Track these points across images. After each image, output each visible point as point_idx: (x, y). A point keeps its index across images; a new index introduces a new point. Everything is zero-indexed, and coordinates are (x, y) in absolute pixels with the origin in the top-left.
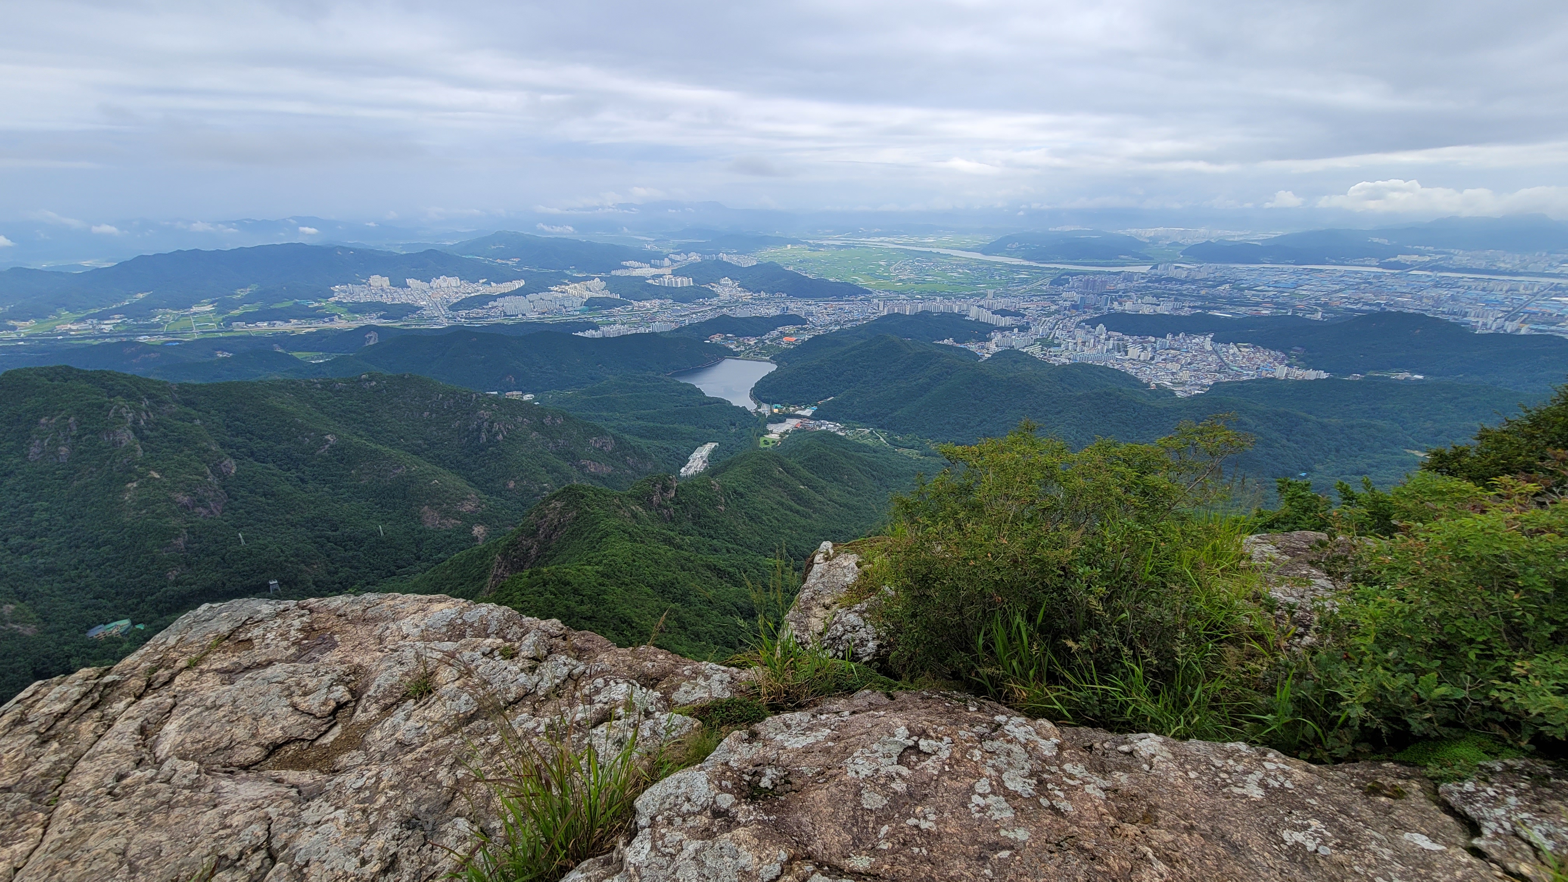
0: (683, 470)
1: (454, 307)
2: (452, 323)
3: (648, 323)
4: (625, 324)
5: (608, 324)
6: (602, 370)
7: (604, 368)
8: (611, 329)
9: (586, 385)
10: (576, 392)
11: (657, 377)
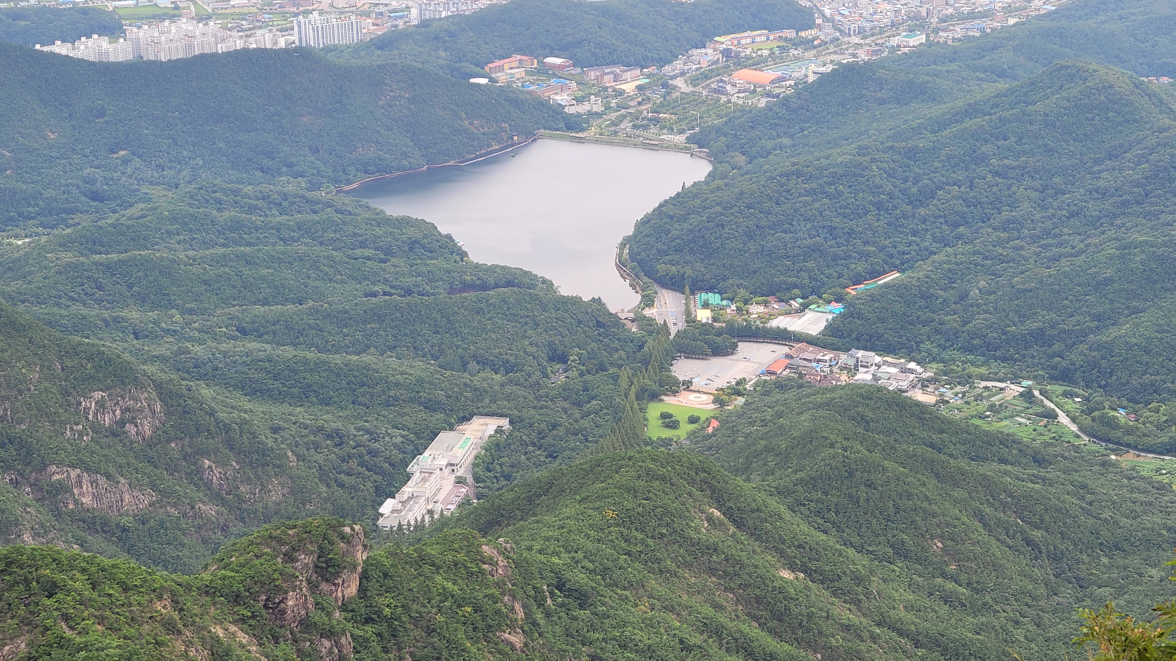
0: (387, 507)
3: (284, 16)
4: (209, 17)
5: (154, 17)
6: (129, 171)
7: (137, 162)
8: (162, 33)
9: (77, 218)
10: (44, 239)
11: (310, 195)
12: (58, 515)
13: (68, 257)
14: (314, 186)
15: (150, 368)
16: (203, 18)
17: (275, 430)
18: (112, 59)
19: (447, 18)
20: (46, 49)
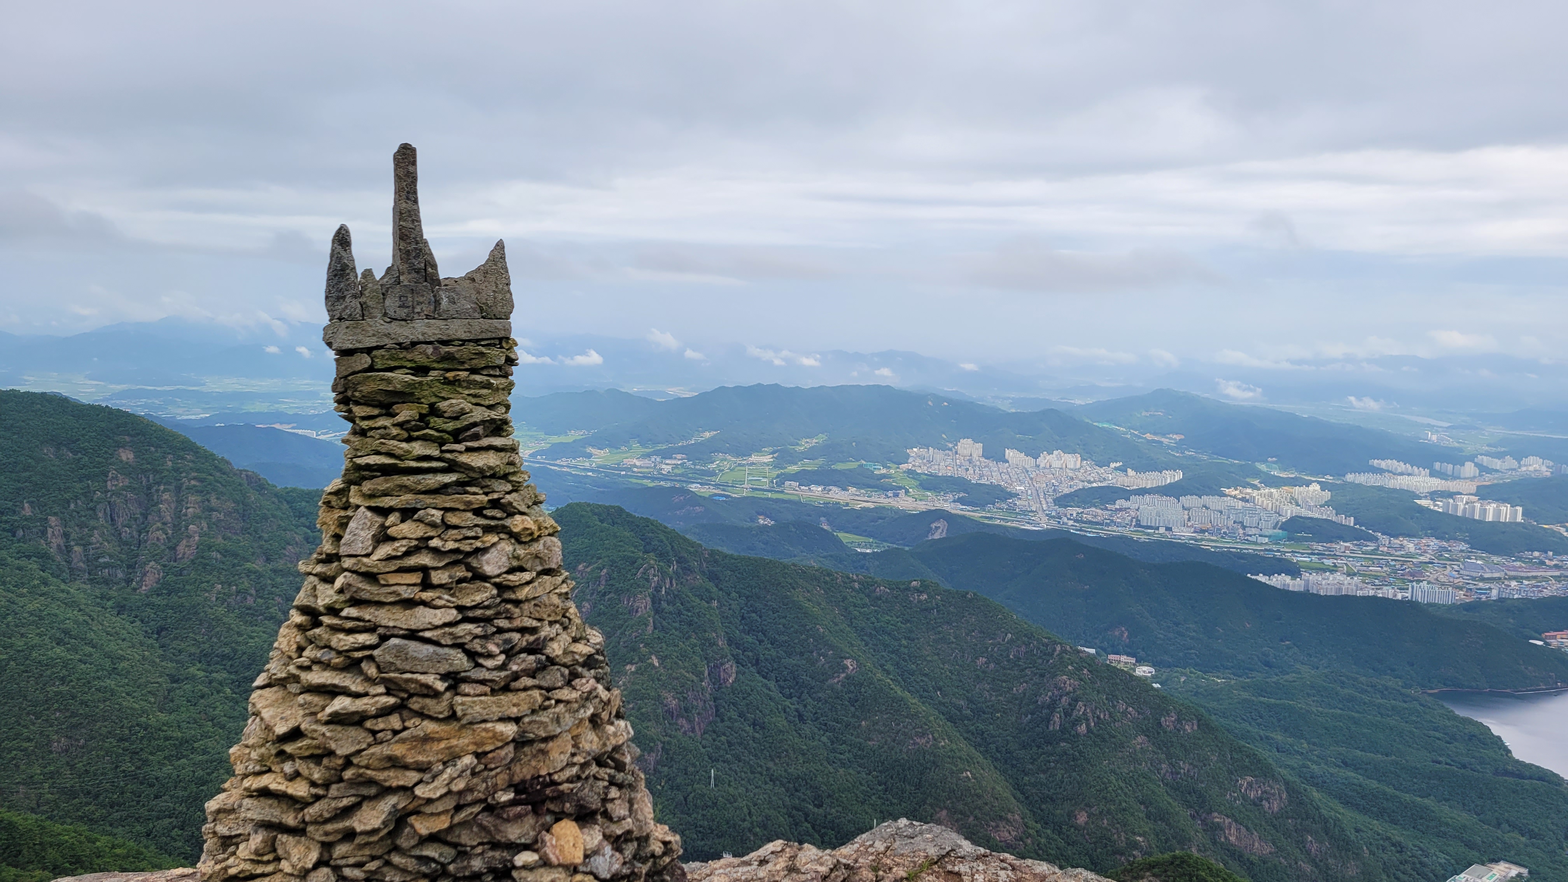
1: (1063, 501)
2: (1053, 524)
3: (1403, 581)
4: (1355, 574)
5: (1320, 569)
6: (1290, 654)
7: (1296, 649)
8: (1324, 579)
9: (1254, 674)
10: (1233, 682)
11: (1404, 691)
12: (1214, 843)
13: (1245, 695)
14: (1407, 686)
15: (1283, 771)
16: (1351, 574)
17: (1357, 830)
18: (1291, 589)
19: (1518, 599)
20: (1253, 577)
